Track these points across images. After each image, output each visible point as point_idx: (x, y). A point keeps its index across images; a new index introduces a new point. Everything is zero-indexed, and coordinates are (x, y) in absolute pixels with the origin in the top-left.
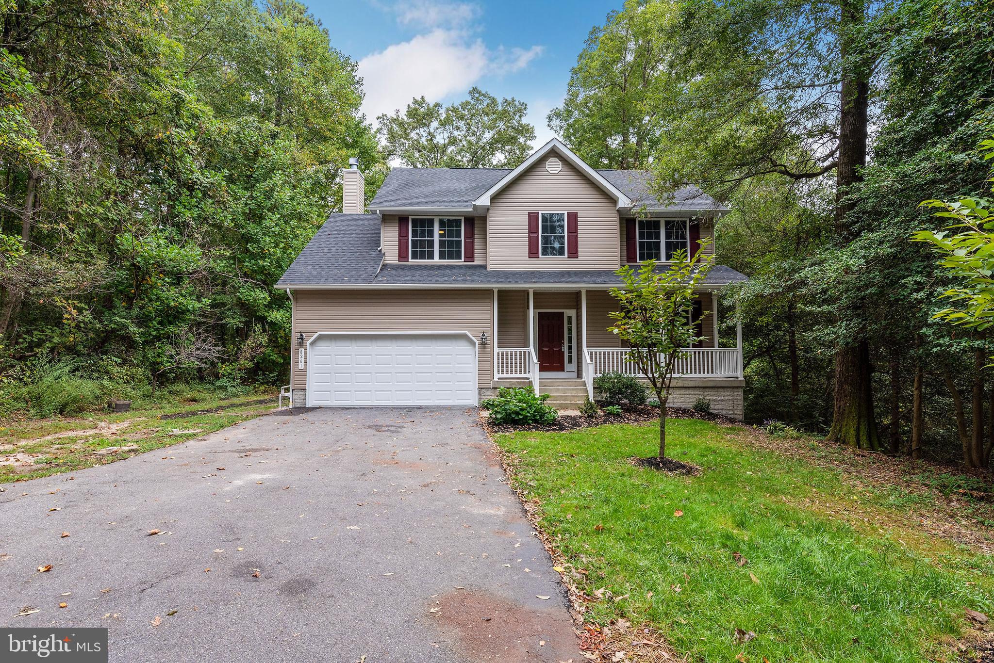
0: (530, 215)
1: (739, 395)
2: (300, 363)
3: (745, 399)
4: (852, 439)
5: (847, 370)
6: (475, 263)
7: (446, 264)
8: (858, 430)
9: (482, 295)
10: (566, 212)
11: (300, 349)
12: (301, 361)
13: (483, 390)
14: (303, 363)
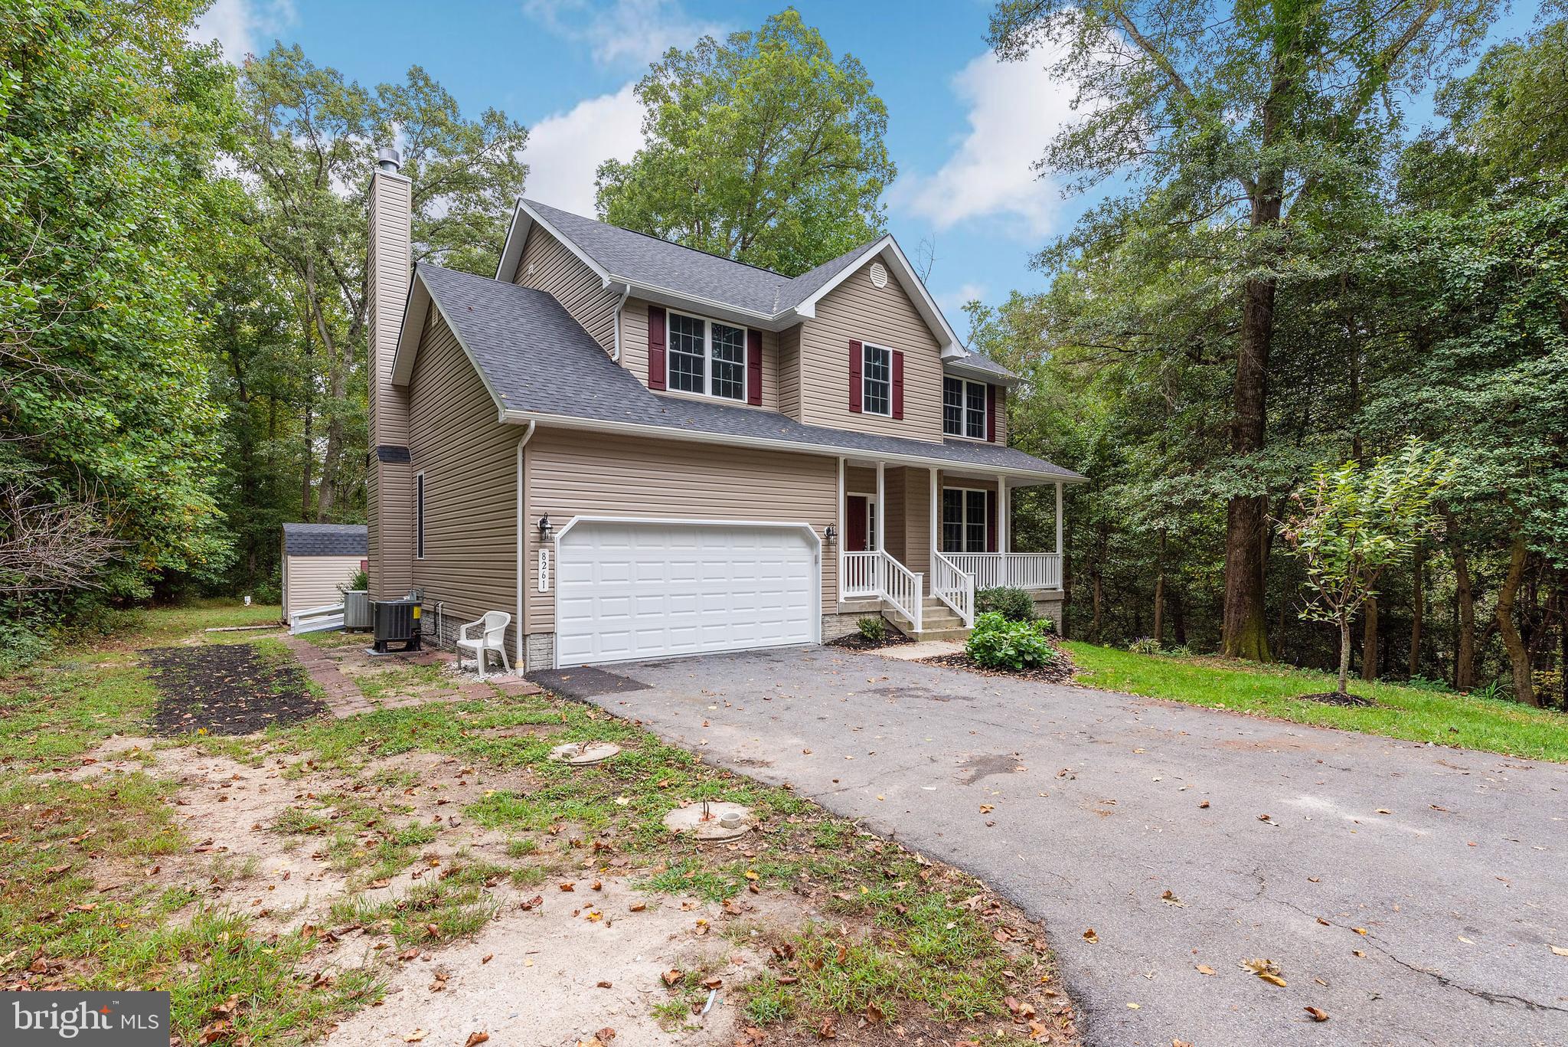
0: (852, 343)
1: (1059, 607)
2: (541, 580)
3: (1063, 610)
4: (1255, 652)
5: (1248, 580)
6: (763, 408)
7: (725, 404)
8: (1259, 643)
9: (818, 465)
10: (890, 350)
11: (541, 551)
12: (544, 576)
13: (827, 618)
14: (547, 580)
